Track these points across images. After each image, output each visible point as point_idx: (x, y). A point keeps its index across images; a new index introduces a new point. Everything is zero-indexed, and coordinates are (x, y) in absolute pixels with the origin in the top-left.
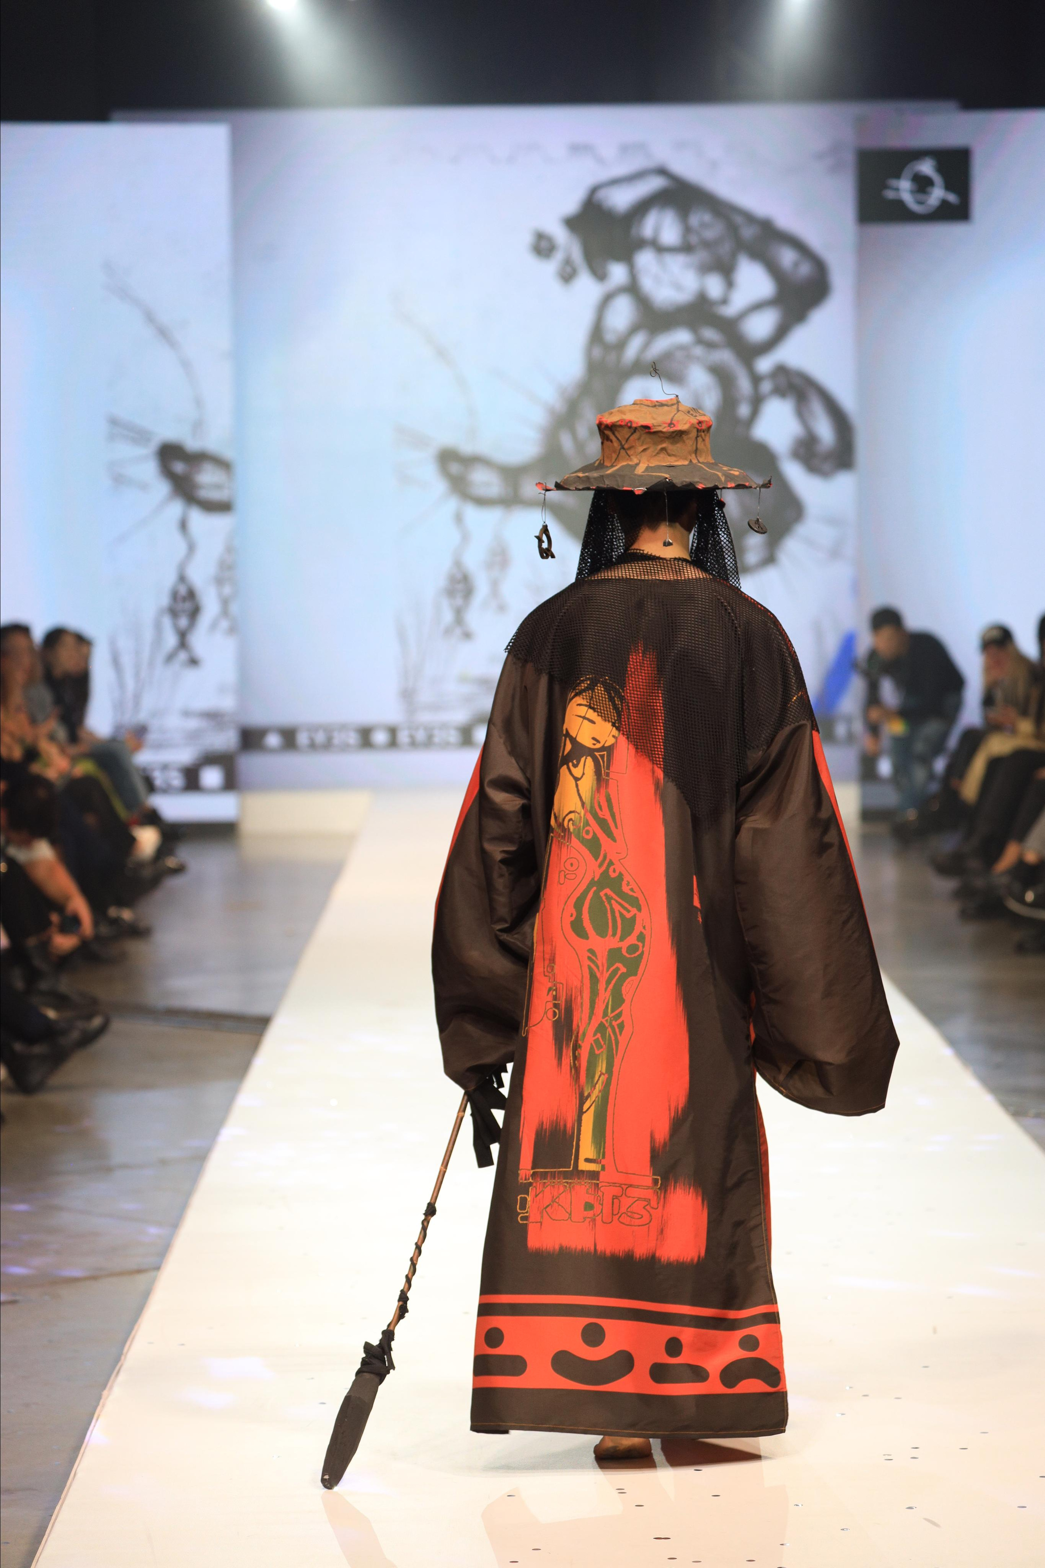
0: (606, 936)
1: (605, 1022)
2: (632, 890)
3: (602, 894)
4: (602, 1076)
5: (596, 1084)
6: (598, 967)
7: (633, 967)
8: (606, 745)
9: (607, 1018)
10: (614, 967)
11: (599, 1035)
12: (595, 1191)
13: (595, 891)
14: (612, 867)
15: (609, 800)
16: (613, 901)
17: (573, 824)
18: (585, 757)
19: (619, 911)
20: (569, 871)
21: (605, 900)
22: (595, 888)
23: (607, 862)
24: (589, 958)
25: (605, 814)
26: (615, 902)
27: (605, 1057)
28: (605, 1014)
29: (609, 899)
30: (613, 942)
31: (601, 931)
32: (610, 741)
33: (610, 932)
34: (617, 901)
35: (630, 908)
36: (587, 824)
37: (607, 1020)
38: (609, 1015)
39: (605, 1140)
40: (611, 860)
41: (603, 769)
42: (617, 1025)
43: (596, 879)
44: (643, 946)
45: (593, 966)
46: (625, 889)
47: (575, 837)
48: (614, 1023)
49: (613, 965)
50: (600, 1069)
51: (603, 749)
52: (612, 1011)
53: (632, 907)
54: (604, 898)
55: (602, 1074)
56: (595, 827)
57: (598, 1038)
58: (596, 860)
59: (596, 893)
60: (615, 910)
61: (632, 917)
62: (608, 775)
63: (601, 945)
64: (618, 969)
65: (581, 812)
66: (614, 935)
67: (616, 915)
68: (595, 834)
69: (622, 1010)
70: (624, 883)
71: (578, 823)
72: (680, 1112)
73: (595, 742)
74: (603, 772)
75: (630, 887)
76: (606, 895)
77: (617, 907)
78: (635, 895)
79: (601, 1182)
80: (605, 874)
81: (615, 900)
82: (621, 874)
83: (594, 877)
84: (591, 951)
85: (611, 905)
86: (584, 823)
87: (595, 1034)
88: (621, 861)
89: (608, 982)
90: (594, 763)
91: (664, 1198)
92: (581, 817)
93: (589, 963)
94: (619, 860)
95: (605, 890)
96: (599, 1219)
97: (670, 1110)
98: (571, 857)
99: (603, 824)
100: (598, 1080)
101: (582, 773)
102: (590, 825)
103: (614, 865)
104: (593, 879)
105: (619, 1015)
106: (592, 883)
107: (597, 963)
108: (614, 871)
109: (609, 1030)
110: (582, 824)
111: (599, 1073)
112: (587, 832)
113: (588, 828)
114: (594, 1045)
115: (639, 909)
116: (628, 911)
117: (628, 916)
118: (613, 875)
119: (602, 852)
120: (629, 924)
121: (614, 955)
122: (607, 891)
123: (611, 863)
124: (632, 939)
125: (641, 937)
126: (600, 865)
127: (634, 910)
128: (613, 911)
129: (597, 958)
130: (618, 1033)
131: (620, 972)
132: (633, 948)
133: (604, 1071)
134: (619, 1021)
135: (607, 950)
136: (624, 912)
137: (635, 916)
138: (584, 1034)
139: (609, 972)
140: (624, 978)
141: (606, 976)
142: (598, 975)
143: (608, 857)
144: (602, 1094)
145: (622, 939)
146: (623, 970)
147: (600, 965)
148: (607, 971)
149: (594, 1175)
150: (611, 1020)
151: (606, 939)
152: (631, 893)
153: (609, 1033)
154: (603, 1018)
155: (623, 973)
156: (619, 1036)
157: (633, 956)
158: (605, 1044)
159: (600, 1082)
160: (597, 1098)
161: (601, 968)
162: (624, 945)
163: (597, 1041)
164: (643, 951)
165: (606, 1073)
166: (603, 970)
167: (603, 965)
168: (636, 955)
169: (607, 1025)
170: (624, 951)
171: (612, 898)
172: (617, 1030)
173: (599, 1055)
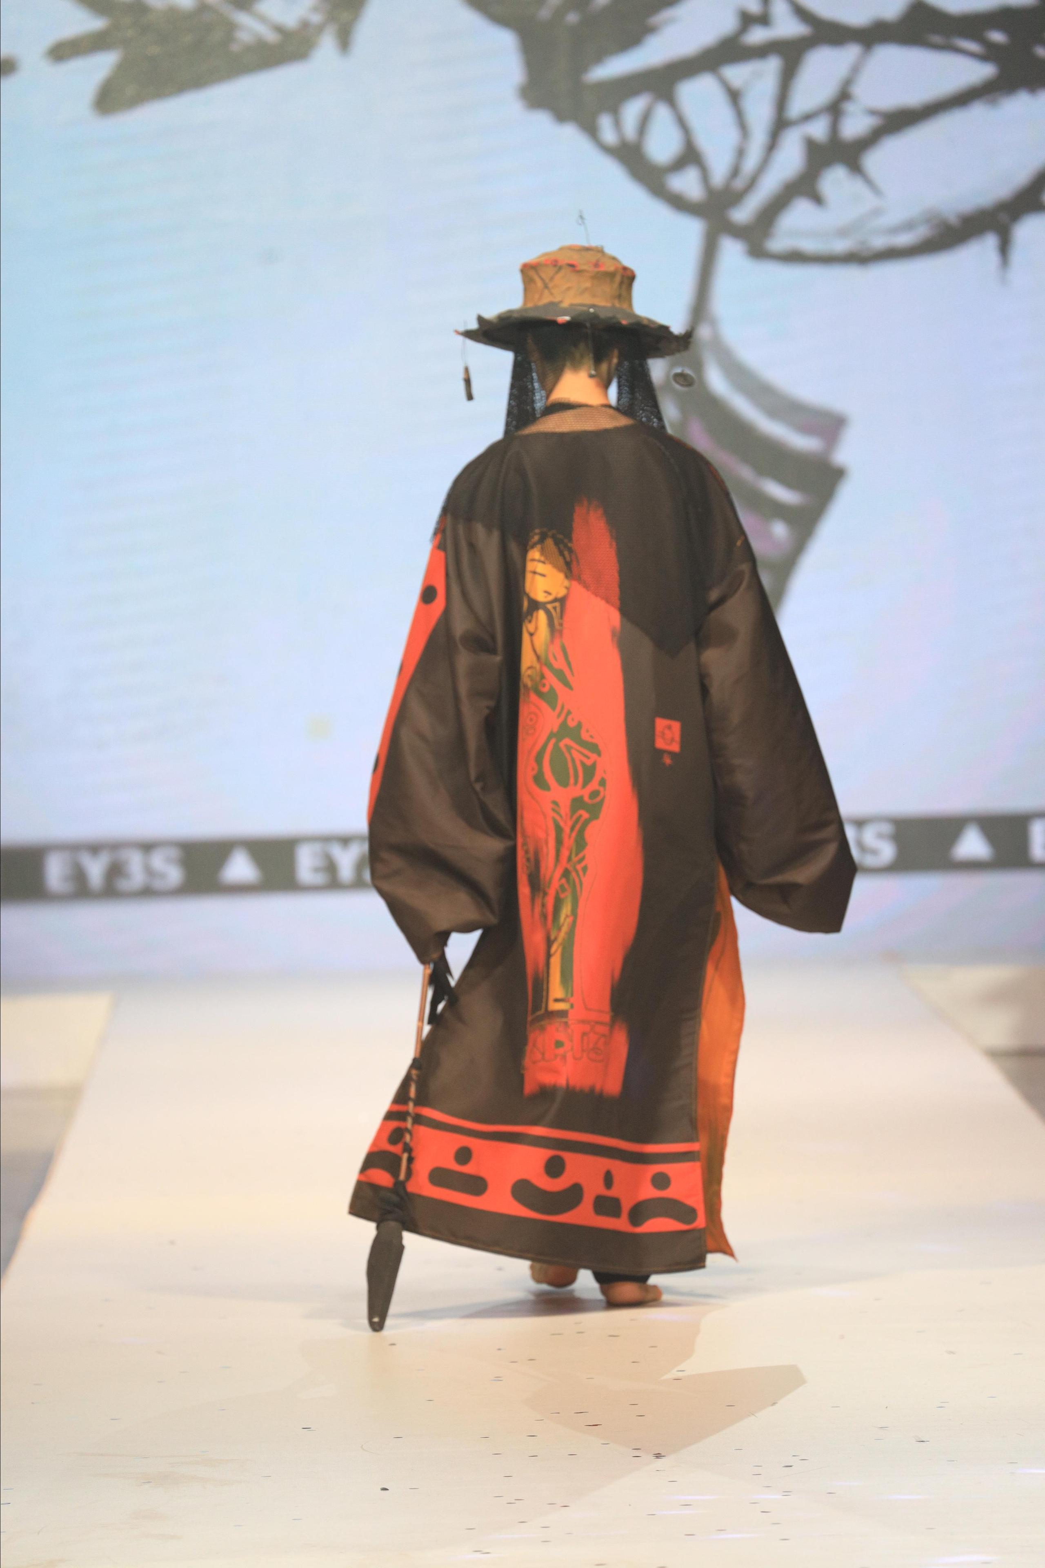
0: (568, 785)
1: (570, 868)
2: (591, 736)
3: (562, 744)
4: (568, 918)
5: (561, 927)
6: (562, 818)
7: (595, 810)
8: (558, 597)
9: (571, 863)
10: (576, 815)
11: (564, 880)
12: (564, 1028)
13: (555, 742)
14: (570, 717)
15: (563, 650)
16: (572, 750)
17: (532, 681)
18: (539, 611)
19: (579, 759)
20: (532, 726)
23: (565, 711)
24: (554, 811)
25: (561, 665)
26: (575, 751)
27: (569, 899)
28: (569, 860)
29: (569, 748)
30: (576, 791)
31: (564, 783)
32: (562, 593)
33: (572, 781)
34: (577, 750)
35: (590, 754)
36: (544, 676)
37: (571, 866)
38: (573, 860)
39: (572, 980)
40: (568, 710)
41: (556, 621)
42: (581, 868)
43: (555, 730)
44: (604, 791)
45: (557, 817)
46: (585, 736)
47: (536, 693)
48: (578, 867)
49: (576, 813)
50: (566, 911)
51: (555, 601)
52: (576, 856)
53: (592, 753)
54: (564, 749)
55: (567, 916)
56: (551, 678)
57: (563, 883)
58: (554, 712)
59: (556, 745)
60: (576, 759)
61: (592, 763)
62: (561, 625)
63: (563, 795)
64: (581, 815)
65: (536, 666)
66: (576, 783)
68: (552, 684)
69: (584, 855)
70: (583, 731)
71: (535, 677)
73: (548, 596)
74: (556, 623)
75: (589, 734)
76: (566, 746)
77: (577, 755)
78: (594, 741)
79: (570, 1020)
80: (564, 724)
81: (575, 748)
84: (555, 802)
85: (571, 754)
87: (560, 880)
88: (579, 709)
89: (572, 829)
90: (548, 616)
92: (538, 669)
93: (554, 814)
94: (577, 709)
95: (565, 740)
96: (569, 1055)
98: (533, 713)
99: (559, 674)
100: (565, 922)
101: (536, 627)
102: (546, 678)
103: (572, 714)
104: (552, 730)
105: (583, 858)
106: (551, 735)
107: (560, 814)
108: (573, 720)
109: (573, 874)
110: (539, 678)
111: (565, 915)
112: (544, 685)
113: (544, 680)
114: (560, 889)
115: (599, 754)
116: (588, 758)
117: (589, 762)
118: (571, 724)
119: (560, 703)
120: (590, 772)
121: (577, 803)
122: (567, 741)
123: (569, 713)
124: (594, 785)
125: (603, 783)
126: (559, 716)
127: (594, 756)
128: (573, 760)
129: (560, 808)
130: (582, 876)
131: (582, 819)
132: (594, 794)
133: (569, 914)
134: (583, 864)
135: (570, 800)
136: (585, 759)
137: (595, 762)
138: (550, 881)
139: (573, 820)
140: (586, 823)
141: (570, 824)
142: (562, 824)
143: (566, 707)
144: (568, 936)
145: (584, 786)
146: (586, 816)
147: (563, 815)
148: (570, 819)
149: (563, 1014)
150: (575, 865)
151: (569, 788)
152: (590, 740)
153: (573, 877)
154: (567, 864)
155: (585, 818)
156: (582, 879)
157: (594, 801)
158: (569, 887)
159: (566, 925)
160: (563, 941)
161: (564, 818)
162: (586, 792)
163: (562, 886)
164: (604, 795)
165: (571, 916)
166: (566, 819)
167: (566, 815)
168: (597, 800)
169: (571, 870)
170: (586, 798)
171: (572, 747)
172: (581, 873)
173: (564, 899)
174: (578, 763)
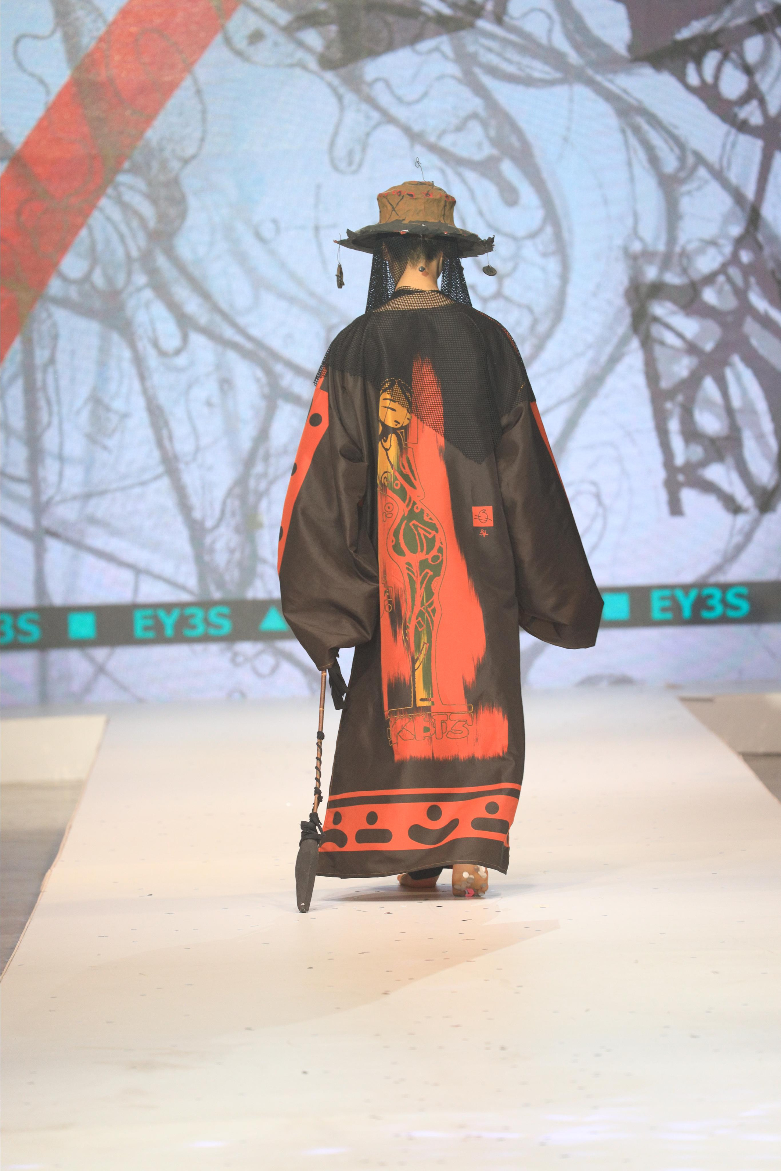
0: (417, 552)
1: (423, 610)
2: (431, 519)
3: (411, 524)
4: (425, 645)
5: (422, 650)
6: (414, 574)
7: (437, 570)
8: (404, 425)
9: (424, 606)
10: (424, 573)
11: (420, 619)
12: (429, 719)
13: (406, 523)
14: (415, 507)
15: (409, 462)
16: (419, 528)
17: (386, 480)
18: (390, 434)
19: (424, 534)
20: (388, 512)
21: (413, 528)
22: (406, 521)
23: (412, 502)
24: (408, 569)
25: (407, 471)
26: (420, 529)
27: (425, 632)
28: (422, 604)
29: (416, 527)
30: (422, 556)
31: (414, 550)
32: (406, 422)
33: (419, 549)
34: (422, 528)
35: (430, 531)
36: (396, 479)
37: (424, 608)
38: (425, 604)
39: (432, 686)
40: (414, 501)
41: (403, 441)
42: (431, 610)
43: (406, 515)
44: (442, 556)
45: (410, 573)
46: (426, 519)
47: (389, 489)
48: (429, 609)
49: (424, 571)
50: (423, 641)
51: (402, 427)
52: (427, 601)
53: (432, 530)
54: (412, 527)
55: (425, 643)
56: (401, 480)
57: (420, 621)
58: (405, 503)
59: (407, 525)
60: (421, 534)
62: (406, 445)
63: (414, 558)
64: (427, 573)
65: (391, 472)
66: (422, 551)
67: (422, 537)
68: (402, 485)
69: (433, 601)
70: (425, 516)
71: (390, 479)
72: (481, 661)
73: (397, 424)
74: (403, 443)
75: (429, 517)
76: (413, 525)
77: (422, 532)
78: (432, 522)
79: (432, 713)
80: (411, 511)
81: (420, 527)
82: (422, 510)
83: (404, 514)
84: (408, 564)
85: (417, 531)
86: (394, 479)
87: (417, 619)
88: (421, 501)
89: (422, 583)
90: (397, 438)
91: (477, 717)
92: (391, 475)
93: (407, 571)
94: (420, 501)
95: (413, 521)
96: (434, 737)
97: (473, 660)
98: (388, 502)
99: (406, 477)
100: (423, 647)
101: (390, 445)
102: (397, 480)
103: (416, 504)
104: (404, 515)
105: (432, 604)
106: (403, 518)
107: (413, 572)
108: (417, 508)
109: (426, 614)
110: (392, 479)
111: (423, 643)
112: (397, 485)
113: (396, 482)
114: (417, 625)
115: (437, 531)
116: (430, 533)
117: (430, 536)
118: (416, 511)
119: (408, 497)
120: (431, 542)
121: (424, 564)
122: (414, 522)
123: (414, 503)
124: (434, 552)
125: (440, 550)
126: (408, 506)
127: (434, 533)
128: (419, 534)
129: (413, 568)
130: (432, 616)
131: (429, 575)
132: (435, 558)
133: (426, 642)
134: (432, 607)
135: (419, 562)
136: (427, 534)
137: (434, 536)
138: (410, 619)
139: (422, 576)
140: (432, 578)
141: (420, 578)
142: (415, 578)
143: (412, 500)
144: (426, 657)
145: (428, 553)
146: (431, 573)
147: (415, 572)
148: (420, 575)
149: (427, 709)
150: (426, 608)
151: (417, 554)
152: (430, 521)
153: (426, 617)
154: (421, 607)
155: (431, 575)
156: (433, 617)
157: (436, 563)
158: (424, 624)
159: (424, 649)
160: (423, 660)
161: (416, 574)
162: (430, 557)
163: (419, 623)
164: (442, 559)
165: (427, 643)
166: (417, 575)
167: (417, 572)
168: (438, 562)
169: (424, 611)
170: (430, 561)
171: (418, 526)
172: (431, 614)
173: (421, 631)
174: (423, 537)
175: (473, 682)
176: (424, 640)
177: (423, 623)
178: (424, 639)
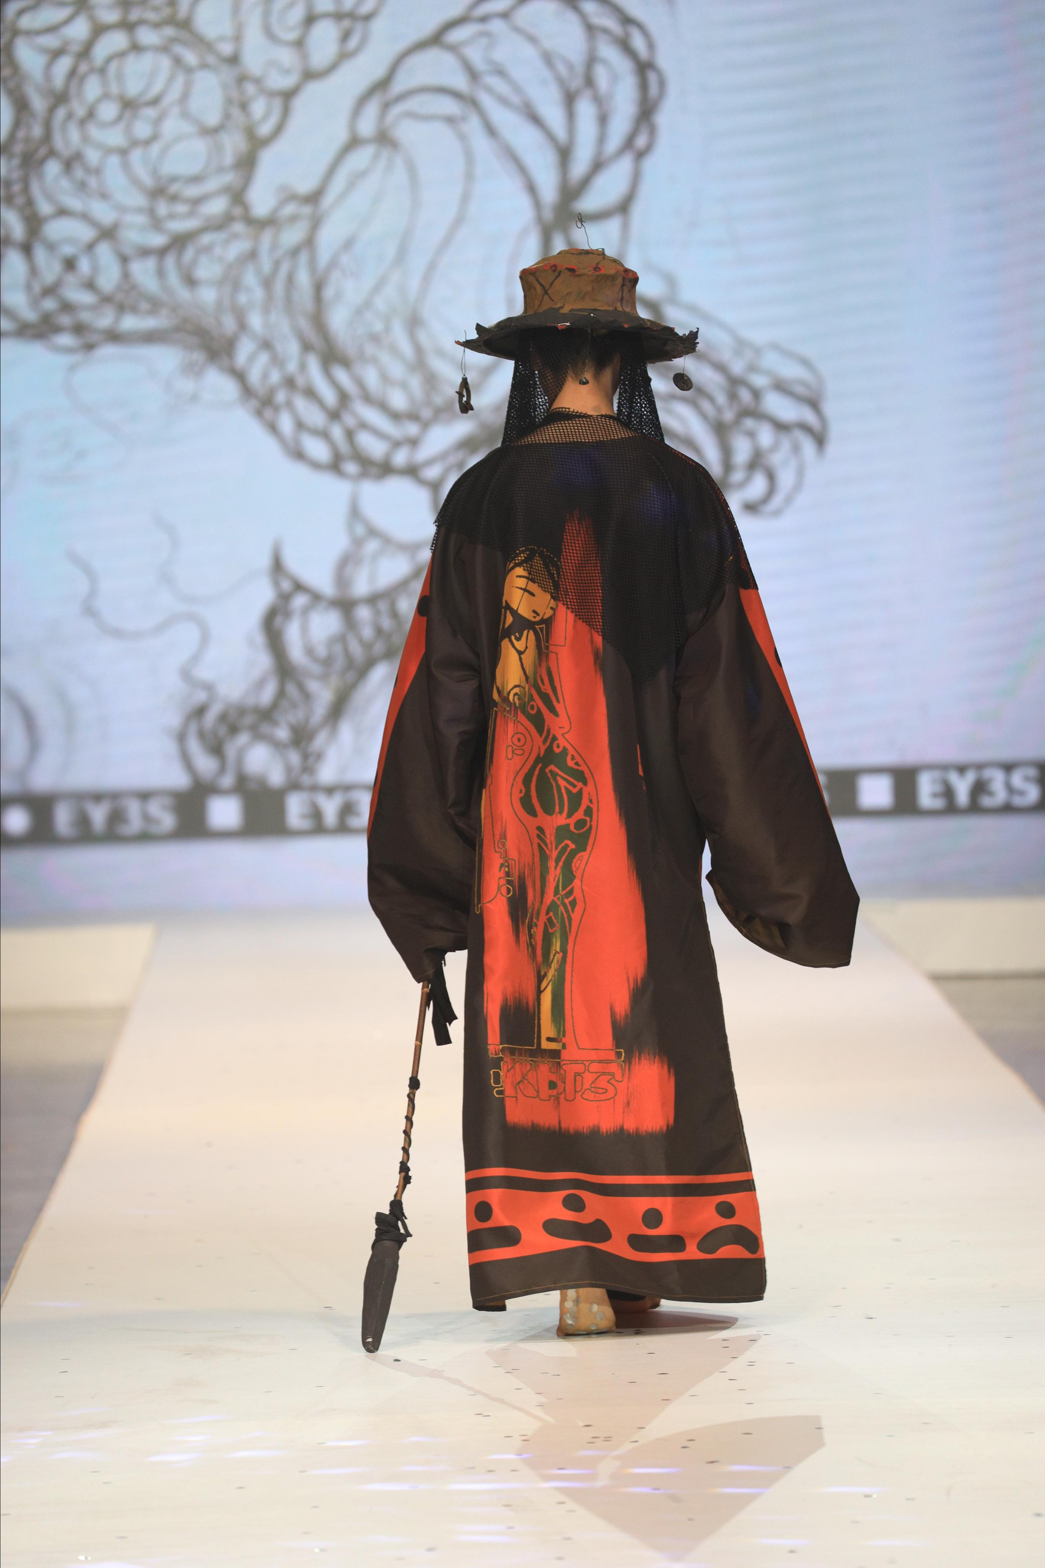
0: (553, 813)
1: (557, 901)
2: (577, 764)
3: (547, 770)
4: (557, 955)
5: (552, 963)
6: (546, 845)
7: (582, 842)
8: (545, 617)
9: (558, 896)
10: (563, 845)
11: (551, 914)
12: (557, 1069)
13: (540, 768)
14: (556, 742)
15: (550, 674)
16: (558, 778)
17: (515, 700)
18: (526, 630)
19: (565, 787)
20: (516, 746)
21: (551, 777)
22: (540, 765)
23: (551, 737)
24: (538, 836)
25: (547, 688)
26: (560, 778)
27: (558, 935)
28: (556, 892)
29: (555, 775)
30: (560, 819)
31: (549, 810)
32: (549, 613)
34: (562, 778)
35: (575, 782)
36: (531, 699)
37: (558, 899)
38: (560, 892)
39: (564, 1018)
40: (554, 735)
41: (543, 643)
42: (570, 902)
43: (541, 756)
44: (591, 821)
45: (542, 844)
46: (570, 763)
47: (521, 712)
48: (567, 901)
49: (562, 842)
50: (554, 948)
51: (543, 621)
52: (564, 889)
53: (578, 782)
54: (549, 775)
55: (556, 952)
56: (537, 701)
57: (551, 917)
58: (541, 736)
59: (542, 770)
60: (561, 786)
61: (578, 791)
62: (548, 647)
63: (550, 822)
64: (567, 846)
65: (524, 686)
66: (561, 812)
68: (538, 708)
69: (573, 887)
70: (569, 758)
71: (523, 697)
72: (639, 983)
73: (535, 615)
74: (543, 645)
75: (574, 761)
76: (551, 771)
77: (562, 783)
78: (580, 768)
79: (562, 1061)
80: (549, 750)
81: (560, 776)
82: (565, 749)
83: (540, 753)
84: (540, 828)
85: (557, 782)
86: (528, 697)
87: (548, 913)
88: (565, 735)
89: (557, 862)
90: (536, 636)
91: (629, 1070)
92: (525, 691)
93: (539, 841)
94: (563, 735)
95: (550, 766)
96: (562, 1097)
97: (628, 981)
98: (517, 732)
99: (545, 698)
100: (553, 959)
101: (524, 646)
102: (533, 700)
103: (557, 739)
104: (539, 755)
105: (571, 892)
106: (537, 761)
107: (546, 841)
108: (558, 746)
109: (561, 908)
110: (526, 698)
111: (554, 952)
112: (532, 707)
113: (532, 702)
114: (548, 923)
117: (575, 791)
118: (557, 750)
119: (546, 728)
120: (576, 800)
121: (562, 832)
122: (552, 767)
123: (554, 738)
124: (580, 814)
125: (589, 812)
126: (545, 742)
127: (580, 785)
128: (558, 787)
129: (545, 836)
130: (570, 911)
131: (569, 849)
132: (580, 824)
133: (558, 950)
134: (571, 898)
135: (555, 828)
136: (570, 788)
137: (581, 789)
138: (538, 914)
139: (559, 850)
140: (573, 855)
141: (555, 854)
142: (548, 852)
143: (552, 732)
144: (558, 973)
145: (570, 815)
146: (572, 846)
147: (548, 842)
148: (556, 848)
149: (555, 1054)
150: (562, 898)
151: (554, 816)
152: (576, 767)
153: (561, 911)
154: (555, 896)
155: (572, 850)
156: (571, 913)
157: (581, 831)
158: (558, 922)
159: (555, 961)
160: (553, 978)
161: (549, 846)
162: (572, 821)
163: (550, 920)
164: (591, 826)
165: (561, 952)
166: (552, 848)
167: (551, 843)
168: (584, 830)
169: (559, 903)
170: (572, 828)
171: (557, 774)
172: (569, 908)
173: (552, 934)
174: (563, 791)
175: (626, 1016)
176: (556, 947)
177: (555, 921)
178: (557, 945)
